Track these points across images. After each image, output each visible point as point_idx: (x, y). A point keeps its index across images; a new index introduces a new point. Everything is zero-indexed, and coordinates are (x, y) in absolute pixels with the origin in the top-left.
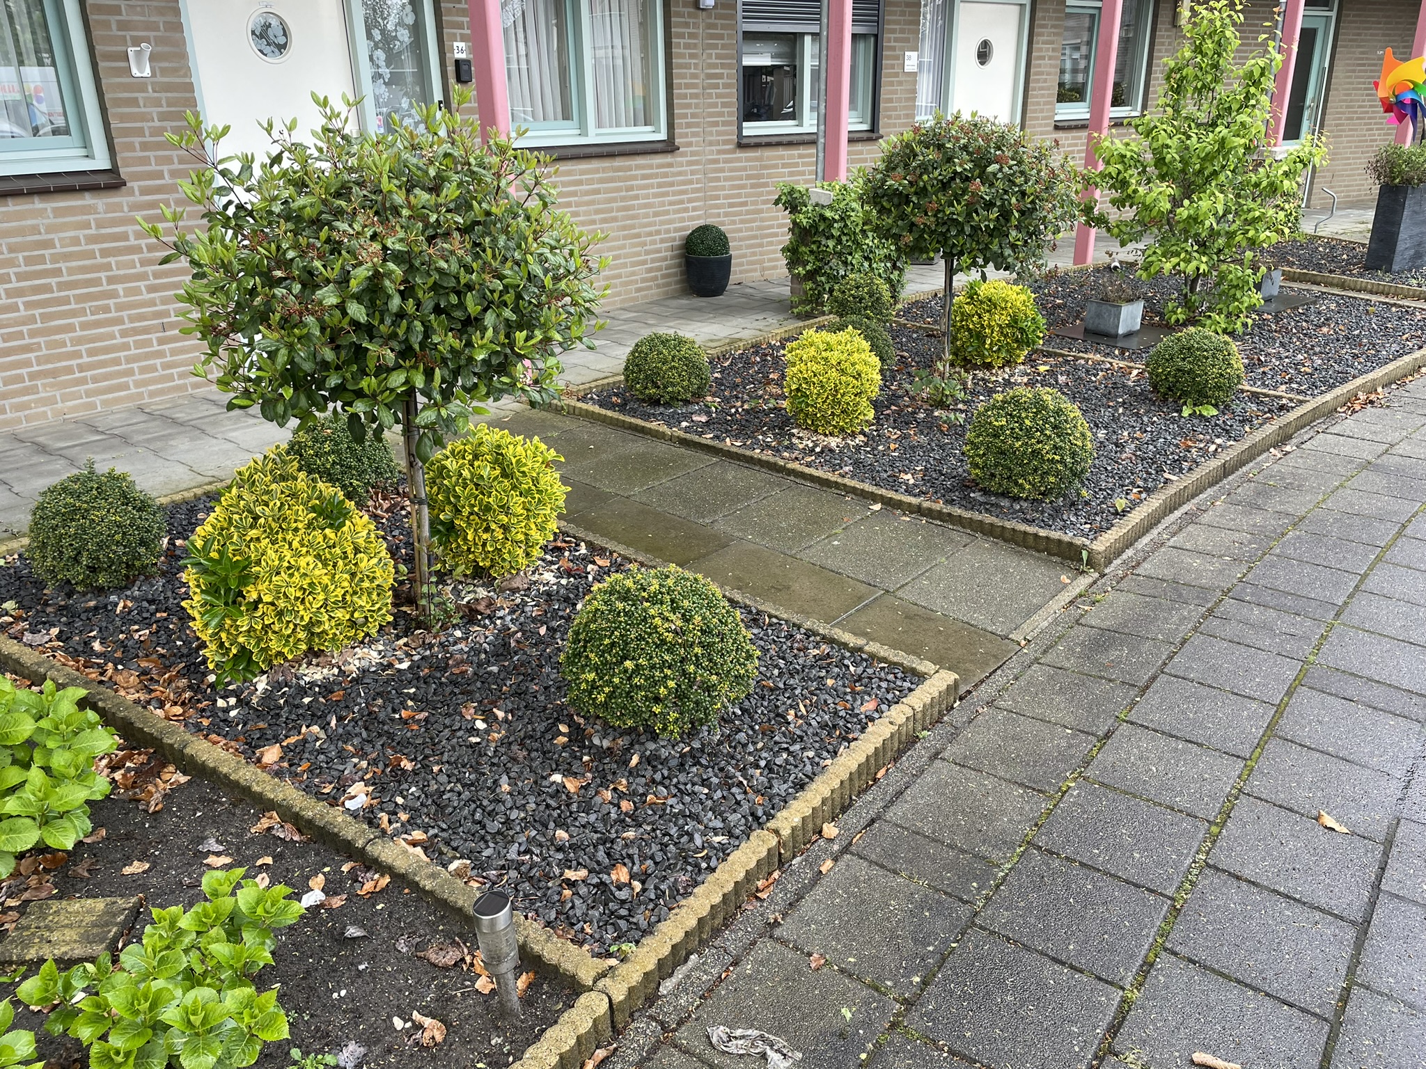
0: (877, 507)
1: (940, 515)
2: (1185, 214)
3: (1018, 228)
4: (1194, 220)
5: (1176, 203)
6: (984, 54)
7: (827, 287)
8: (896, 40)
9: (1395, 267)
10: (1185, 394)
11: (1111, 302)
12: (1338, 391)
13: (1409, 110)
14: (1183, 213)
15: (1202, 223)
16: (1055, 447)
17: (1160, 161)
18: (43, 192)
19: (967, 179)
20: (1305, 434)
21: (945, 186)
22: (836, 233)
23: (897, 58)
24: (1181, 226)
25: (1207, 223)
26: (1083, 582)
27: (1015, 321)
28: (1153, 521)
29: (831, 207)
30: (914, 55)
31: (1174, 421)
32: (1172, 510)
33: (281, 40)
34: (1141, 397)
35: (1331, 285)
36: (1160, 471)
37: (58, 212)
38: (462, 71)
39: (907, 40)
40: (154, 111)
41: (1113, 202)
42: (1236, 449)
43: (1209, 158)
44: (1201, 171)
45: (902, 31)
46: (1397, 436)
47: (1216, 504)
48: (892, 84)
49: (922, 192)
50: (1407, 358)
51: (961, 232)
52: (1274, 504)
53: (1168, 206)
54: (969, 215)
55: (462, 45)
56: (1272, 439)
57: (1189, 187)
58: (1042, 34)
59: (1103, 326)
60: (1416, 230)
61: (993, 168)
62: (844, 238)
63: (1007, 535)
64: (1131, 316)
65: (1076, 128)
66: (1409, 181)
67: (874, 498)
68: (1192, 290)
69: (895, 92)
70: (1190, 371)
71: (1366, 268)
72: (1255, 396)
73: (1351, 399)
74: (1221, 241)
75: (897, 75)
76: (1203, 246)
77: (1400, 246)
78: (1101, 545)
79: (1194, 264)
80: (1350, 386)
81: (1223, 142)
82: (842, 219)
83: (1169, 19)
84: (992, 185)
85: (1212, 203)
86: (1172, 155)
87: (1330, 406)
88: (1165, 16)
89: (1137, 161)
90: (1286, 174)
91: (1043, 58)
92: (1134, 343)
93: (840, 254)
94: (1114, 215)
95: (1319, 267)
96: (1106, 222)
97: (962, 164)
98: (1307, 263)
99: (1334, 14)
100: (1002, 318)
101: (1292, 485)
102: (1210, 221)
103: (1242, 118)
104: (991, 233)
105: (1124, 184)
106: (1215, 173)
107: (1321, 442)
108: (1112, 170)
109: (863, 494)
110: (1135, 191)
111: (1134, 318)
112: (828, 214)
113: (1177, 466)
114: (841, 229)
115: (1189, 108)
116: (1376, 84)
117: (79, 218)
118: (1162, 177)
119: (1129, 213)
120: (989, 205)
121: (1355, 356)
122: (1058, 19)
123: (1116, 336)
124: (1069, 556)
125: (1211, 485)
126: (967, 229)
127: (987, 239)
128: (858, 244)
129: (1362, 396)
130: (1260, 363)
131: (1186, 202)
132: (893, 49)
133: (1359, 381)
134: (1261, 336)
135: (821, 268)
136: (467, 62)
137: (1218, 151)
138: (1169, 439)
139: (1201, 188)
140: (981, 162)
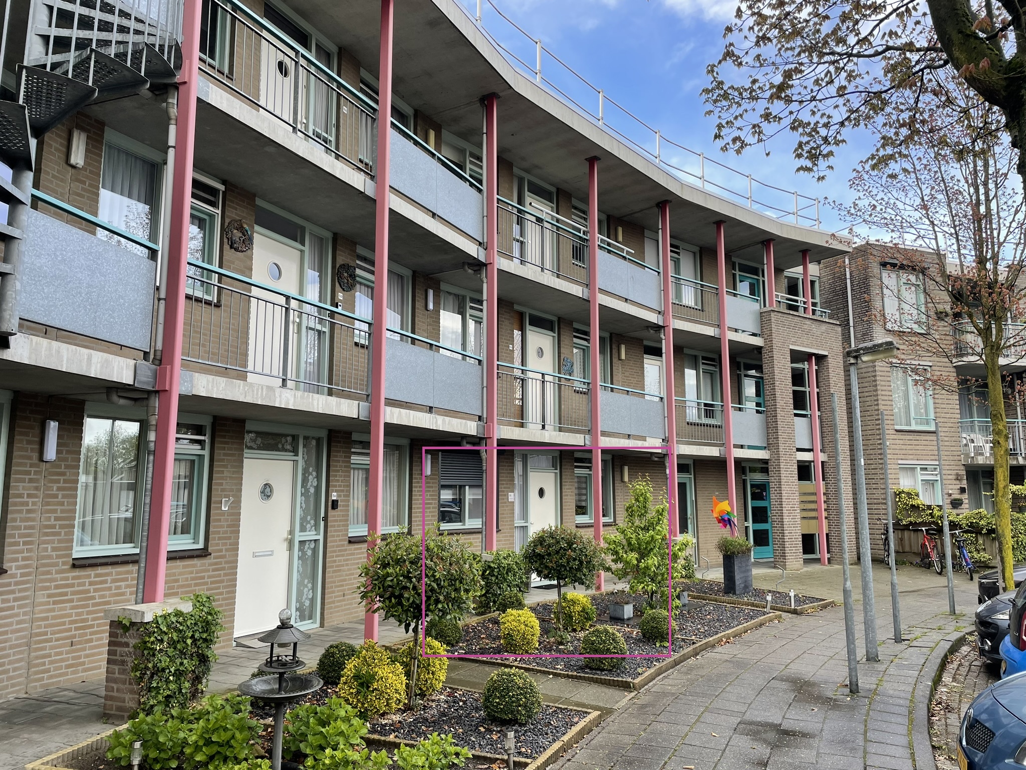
0: (551, 676)
1: (576, 677)
2: (643, 566)
3: (586, 568)
4: (647, 568)
5: (639, 561)
6: (541, 493)
7: (492, 599)
8: (505, 488)
9: (737, 592)
10: (656, 637)
11: (620, 604)
12: (715, 637)
13: (727, 522)
14: (642, 565)
15: (650, 569)
16: (614, 647)
17: (630, 544)
18: (182, 558)
19: (565, 550)
20: (703, 653)
21: (557, 552)
22: (496, 574)
23: (505, 495)
24: (642, 571)
25: (652, 570)
26: (633, 694)
27: (584, 610)
28: (652, 678)
29: (492, 562)
30: (512, 494)
31: (654, 648)
32: (659, 675)
33: (269, 494)
34: (640, 640)
35: (711, 600)
36: (652, 662)
37: (184, 567)
38: (335, 504)
39: (509, 488)
40: (225, 524)
41: (613, 561)
42: (676, 656)
43: (648, 543)
44: (646, 548)
45: (507, 484)
46: (737, 652)
47: (674, 673)
48: (503, 507)
49: (549, 554)
50: (740, 626)
51: (566, 569)
52: (694, 672)
53: (636, 562)
54: (568, 563)
55: (335, 494)
56: (692, 653)
57: (643, 555)
58: (565, 485)
59: (618, 615)
60: (742, 575)
61: (575, 546)
62: (499, 576)
63: (603, 682)
64: (628, 611)
65: (589, 527)
66: (734, 553)
67: (549, 673)
68: (652, 599)
69: (505, 510)
70: (656, 627)
71: (725, 593)
72: (683, 640)
73: (720, 640)
74: (660, 578)
75: (505, 503)
76: (653, 580)
77: (737, 583)
78: (636, 681)
79: (650, 587)
80: (719, 635)
81: (652, 537)
82: (498, 567)
83: (620, 478)
84: (575, 552)
85: (652, 561)
86: (634, 541)
87: (712, 643)
88: (618, 477)
89: (620, 544)
90: (679, 550)
91: (567, 495)
92: (631, 622)
93: (497, 584)
94: (614, 566)
95: (705, 593)
96: (611, 569)
97: (564, 545)
98: (699, 591)
99: (692, 476)
100: (579, 609)
101: (702, 667)
102: (653, 569)
103: (658, 528)
104: (576, 570)
105: (617, 553)
106: (652, 549)
107: (709, 655)
108: (611, 547)
109: (544, 672)
110: (622, 556)
111: (630, 612)
112: (492, 565)
113: (658, 660)
114: (498, 572)
115: (637, 523)
116: (712, 511)
117: (190, 569)
118: (632, 550)
119: (620, 566)
120: (575, 560)
121: (721, 626)
122: (572, 479)
123: (623, 620)
124: (626, 686)
125: (672, 668)
126: (568, 569)
127: (575, 572)
128: (505, 580)
129: (724, 640)
130: (684, 629)
131: (643, 561)
132: (504, 491)
133: (723, 634)
134: (683, 619)
135: (489, 590)
136: (337, 501)
137: (652, 540)
138: (653, 653)
139: (647, 555)
140: (570, 544)
